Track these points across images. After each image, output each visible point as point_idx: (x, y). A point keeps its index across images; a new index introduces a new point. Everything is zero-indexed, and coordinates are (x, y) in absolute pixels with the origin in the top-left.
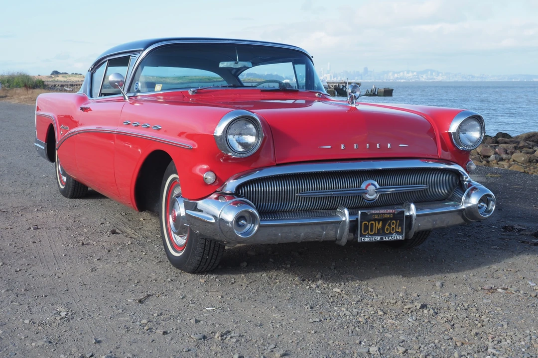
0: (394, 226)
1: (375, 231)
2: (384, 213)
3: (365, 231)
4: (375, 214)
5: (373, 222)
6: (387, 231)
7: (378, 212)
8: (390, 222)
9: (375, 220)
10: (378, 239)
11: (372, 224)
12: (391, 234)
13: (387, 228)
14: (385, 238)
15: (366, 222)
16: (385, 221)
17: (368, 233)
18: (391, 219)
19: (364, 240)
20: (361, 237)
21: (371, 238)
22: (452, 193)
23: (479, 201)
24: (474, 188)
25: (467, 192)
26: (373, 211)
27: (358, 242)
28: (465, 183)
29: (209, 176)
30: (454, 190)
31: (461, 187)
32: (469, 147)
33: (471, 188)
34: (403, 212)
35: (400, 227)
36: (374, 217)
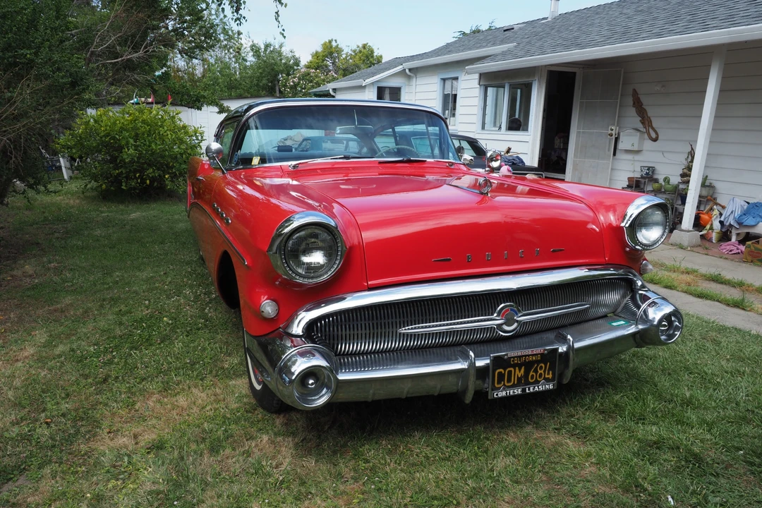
0: (542, 371)
1: (514, 380)
2: (529, 356)
3: (499, 383)
4: (514, 357)
5: (512, 369)
6: (532, 376)
7: (520, 354)
8: (537, 367)
9: (514, 366)
10: (518, 391)
11: (510, 372)
12: (537, 382)
13: (533, 375)
14: (529, 390)
15: (501, 370)
16: (528, 365)
17: (504, 385)
18: (538, 362)
19: (497, 395)
20: (493, 390)
21: (508, 392)
22: (622, 305)
23: (660, 321)
24: (653, 302)
25: (644, 306)
26: (512, 354)
27: (489, 398)
28: (640, 292)
29: (268, 308)
30: (625, 302)
31: (633, 299)
32: (647, 246)
33: (650, 301)
34: (557, 349)
35: (551, 372)
36: (513, 361)
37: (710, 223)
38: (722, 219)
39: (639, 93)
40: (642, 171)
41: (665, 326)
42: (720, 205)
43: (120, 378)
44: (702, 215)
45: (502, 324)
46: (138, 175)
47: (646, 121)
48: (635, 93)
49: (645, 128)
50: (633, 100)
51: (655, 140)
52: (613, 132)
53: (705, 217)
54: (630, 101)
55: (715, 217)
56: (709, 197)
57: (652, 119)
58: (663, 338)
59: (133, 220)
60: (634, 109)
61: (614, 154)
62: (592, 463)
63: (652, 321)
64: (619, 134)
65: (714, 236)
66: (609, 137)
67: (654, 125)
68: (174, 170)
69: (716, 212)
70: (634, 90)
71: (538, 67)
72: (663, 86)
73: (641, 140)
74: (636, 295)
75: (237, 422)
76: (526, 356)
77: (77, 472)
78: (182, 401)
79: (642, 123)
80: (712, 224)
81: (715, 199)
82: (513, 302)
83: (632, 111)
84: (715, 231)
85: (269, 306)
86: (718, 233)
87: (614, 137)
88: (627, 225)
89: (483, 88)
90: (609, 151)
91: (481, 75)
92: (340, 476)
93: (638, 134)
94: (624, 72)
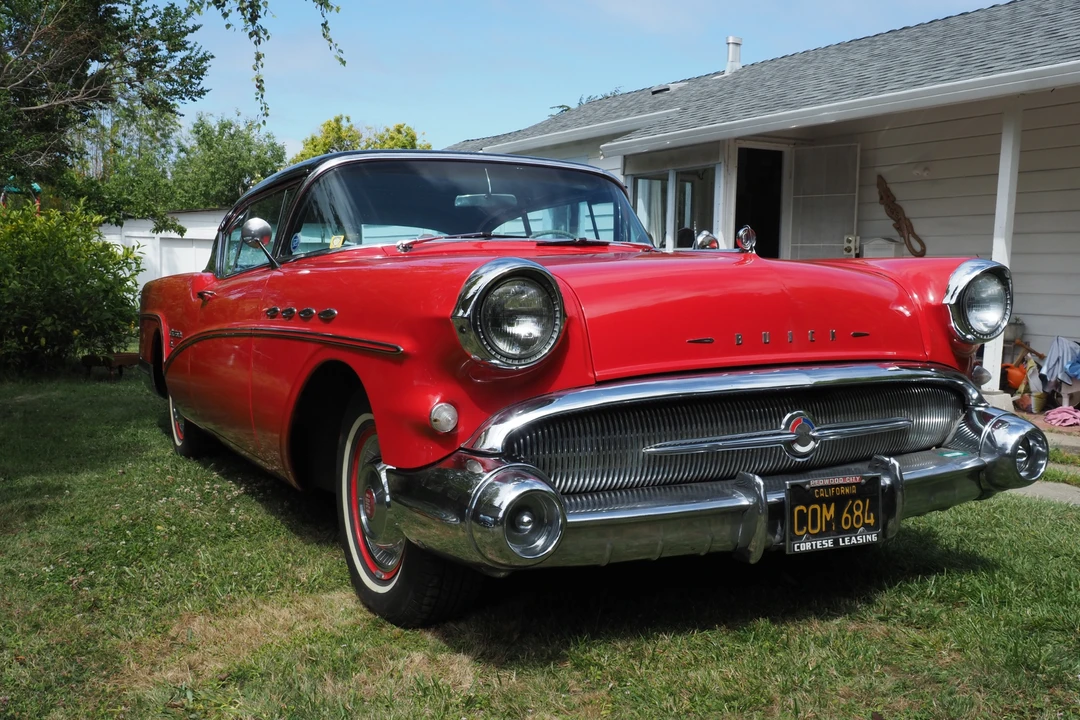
0: (859, 513)
1: (821, 525)
2: (840, 485)
3: (800, 528)
4: (819, 488)
5: (817, 506)
6: (846, 523)
7: (827, 482)
8: (852, 505)
9: (820, 501)
10: (828, 543)
11: (814, 511)
12: (853, 531)
13: (847, 518)
14: (844, 542)
15: (803, 508)
16: (840, 501)
17: (807, 532)
18: (853, 498)
19: (799, 547)
20: (792, 540)
21: (814, 543)
22: (953, 431)
23: (1016, 447)
24: (999, 421)
25: (987, 429)
26: (815, 482)
27: (787, 552)
28: (977, 409)
29: (444, 414)
30: (956, 426)
31: (968, 420)
32: (984, 335)
33: (993, 420)
34: (877, 479)
35: (872, 515)
36: (818, 493)
37: (1024, 381)
38: (1044, 371)
39: (888, 181)
41: (1022, 455)
42: (1037, 354)
43: (122, 600)
44: (1009, 370)
45: (793, 442)
46: (24, 328)
47: (903, 227)
48: (881, 182)
49: (902, 236)
50: (880, 193)
51: (922, 254)
52: (852, 245)
53: (1015, 372)
54: (874, 194)
55: (1031, 371)
56: (1017, 341)
57: (912, 221)
58: (1023, 474)
59: (23, 404)
60: (882, 207)
62: (951, 650)
63: (1003, 448)
64: (861, 248)
65: (1033, 402)
66: (845, 253)
67: (918, 230)
68: (89, 322)
69: (1031, 363)
70: (880, 177)
71: (724, 141)
72: (926, 169)
73: (899, 255)
74: (971, 413)
75: (360, 638)
76: (835, 486)
77: (112, 713)
78: (249, 621)
79: (897, 229)
80: (1027, 384)
81: (1027, 343)
82: (804, 409)
83: (880, 211)
84: (1034, 394)
85: (445, 410)
86: (1039, 397)
87: (853, 253)
88: (953, 301)
89: (630, 180)
91: (625, 159)
92: (563, 688)
93: (893, 246)
94: (862, 150)
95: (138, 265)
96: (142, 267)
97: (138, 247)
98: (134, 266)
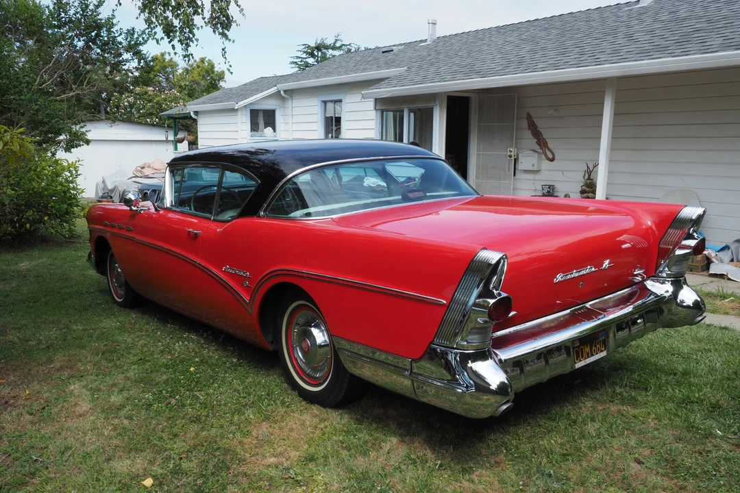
39: (533, 116)
40: (543, 189)
47: (542, 143)
48: (529, 117)
49: (542, 149)
50: (528, 123)
51: (552, 160)
52: (512, 154)
54: (525, 124)
57: (548, 141)
60: (530, 132)
61: (514, 175)
64: (518, 156)
66: (508, 158)
67: (550, 146)
70: (528, 114)
71: (439, 93)
72: (555, 110)
73: (539, 161)
79: (538, 144)
83: (528, 134)
87: (513, 158)
89: (379, 113)
90: (509, 171)
91: (376, 100)
93: (536, 155)
94: (518, 97)
95: (77, 171)
96: (79, 173)
97: (79, 161)
98: (74, 172)
